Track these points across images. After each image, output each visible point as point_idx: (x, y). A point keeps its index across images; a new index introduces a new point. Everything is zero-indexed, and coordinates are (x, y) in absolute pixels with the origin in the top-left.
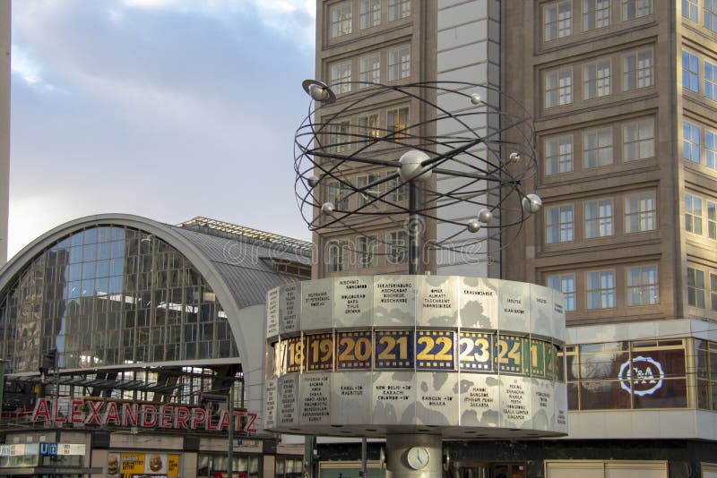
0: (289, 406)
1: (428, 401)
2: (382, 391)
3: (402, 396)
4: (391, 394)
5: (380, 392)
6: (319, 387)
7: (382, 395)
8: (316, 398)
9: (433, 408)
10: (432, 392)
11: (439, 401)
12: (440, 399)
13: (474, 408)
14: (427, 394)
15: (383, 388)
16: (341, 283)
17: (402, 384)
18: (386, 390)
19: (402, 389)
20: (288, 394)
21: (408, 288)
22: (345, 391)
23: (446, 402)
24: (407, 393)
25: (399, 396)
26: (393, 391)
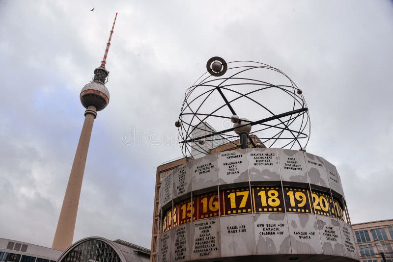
0: (181, 247)
1: (298, 236)
2: (262, 228)
3: (278, 232)
4: (269, 230)
5: (261, 229)
6: (207, 229)
7: (262, 231)
8: (205, 238)
9: (303, 240)
10: (300, 229)
11: (306, 236)
12: (306, 233)
13: (329, 241)
14: (297, 230)
15: (263, 226)
16: (223, 155)
17: (278, 223)
18: (265, 227)
19: (277, 227)
20: (180, 239)
21: (273, 156)
22: (231, 230)
23: (310, 235)
24: (282, 229)
25: (276, 232)
26: (271, 228)
